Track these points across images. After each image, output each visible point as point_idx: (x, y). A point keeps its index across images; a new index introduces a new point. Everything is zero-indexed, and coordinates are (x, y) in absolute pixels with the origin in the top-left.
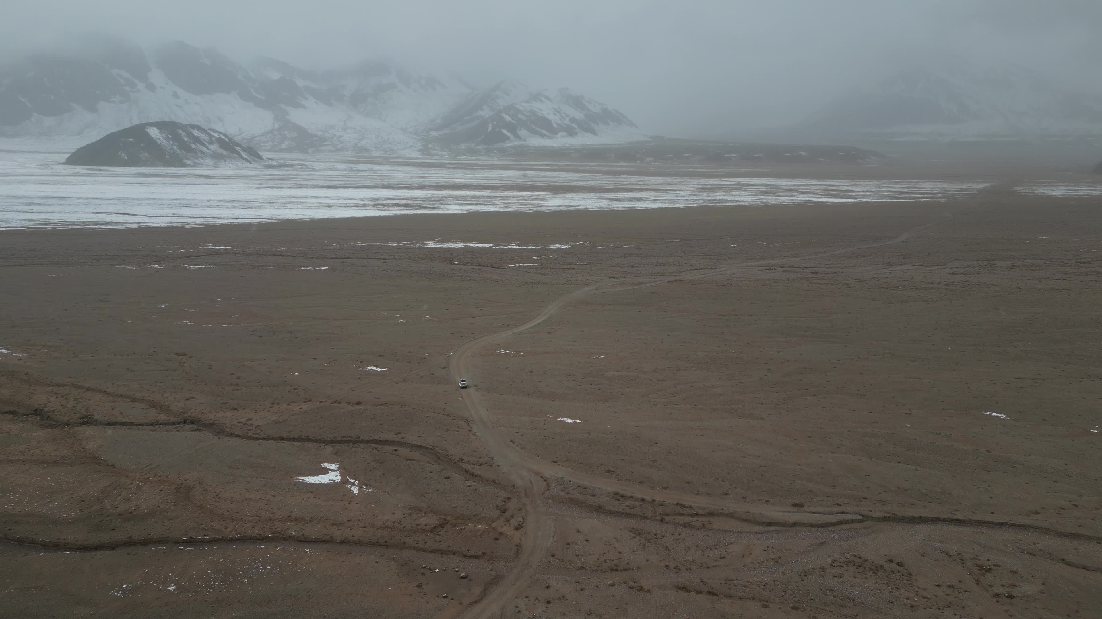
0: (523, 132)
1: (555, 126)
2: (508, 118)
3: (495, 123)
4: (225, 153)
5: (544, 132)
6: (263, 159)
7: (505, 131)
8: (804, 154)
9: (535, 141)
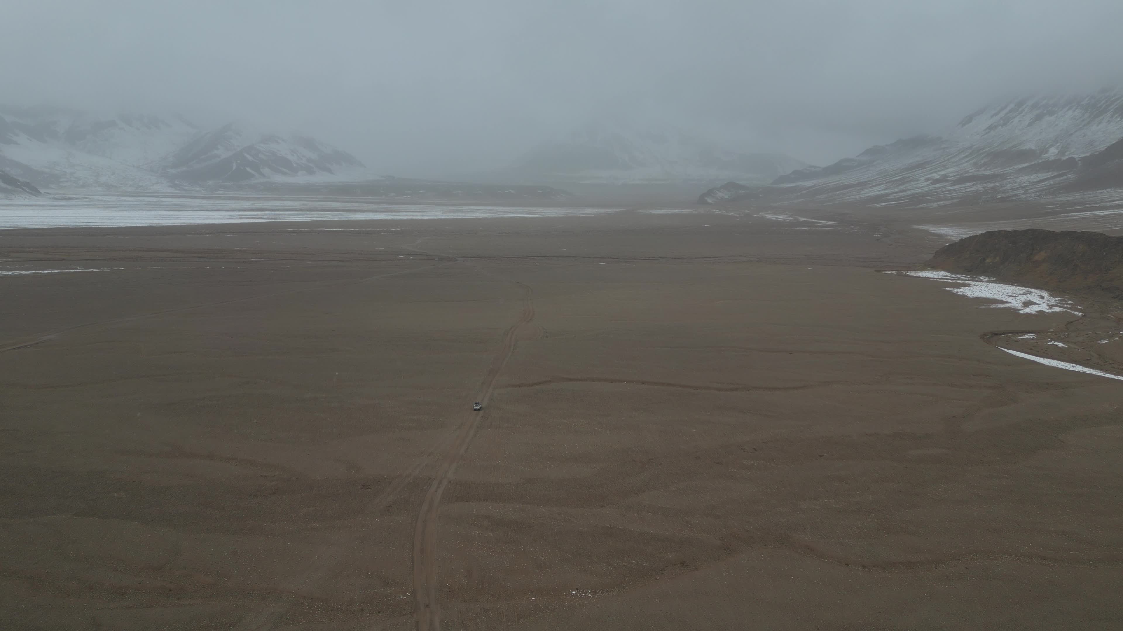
0: (266, 171)
1: (295, 165)
2: (250, 158)
3: (238, 162)
4: (9, 187)
5: (285, 170)
6: (41, 193)
7: (249, 169)
8: (512, 191)
9: (279, 179)
